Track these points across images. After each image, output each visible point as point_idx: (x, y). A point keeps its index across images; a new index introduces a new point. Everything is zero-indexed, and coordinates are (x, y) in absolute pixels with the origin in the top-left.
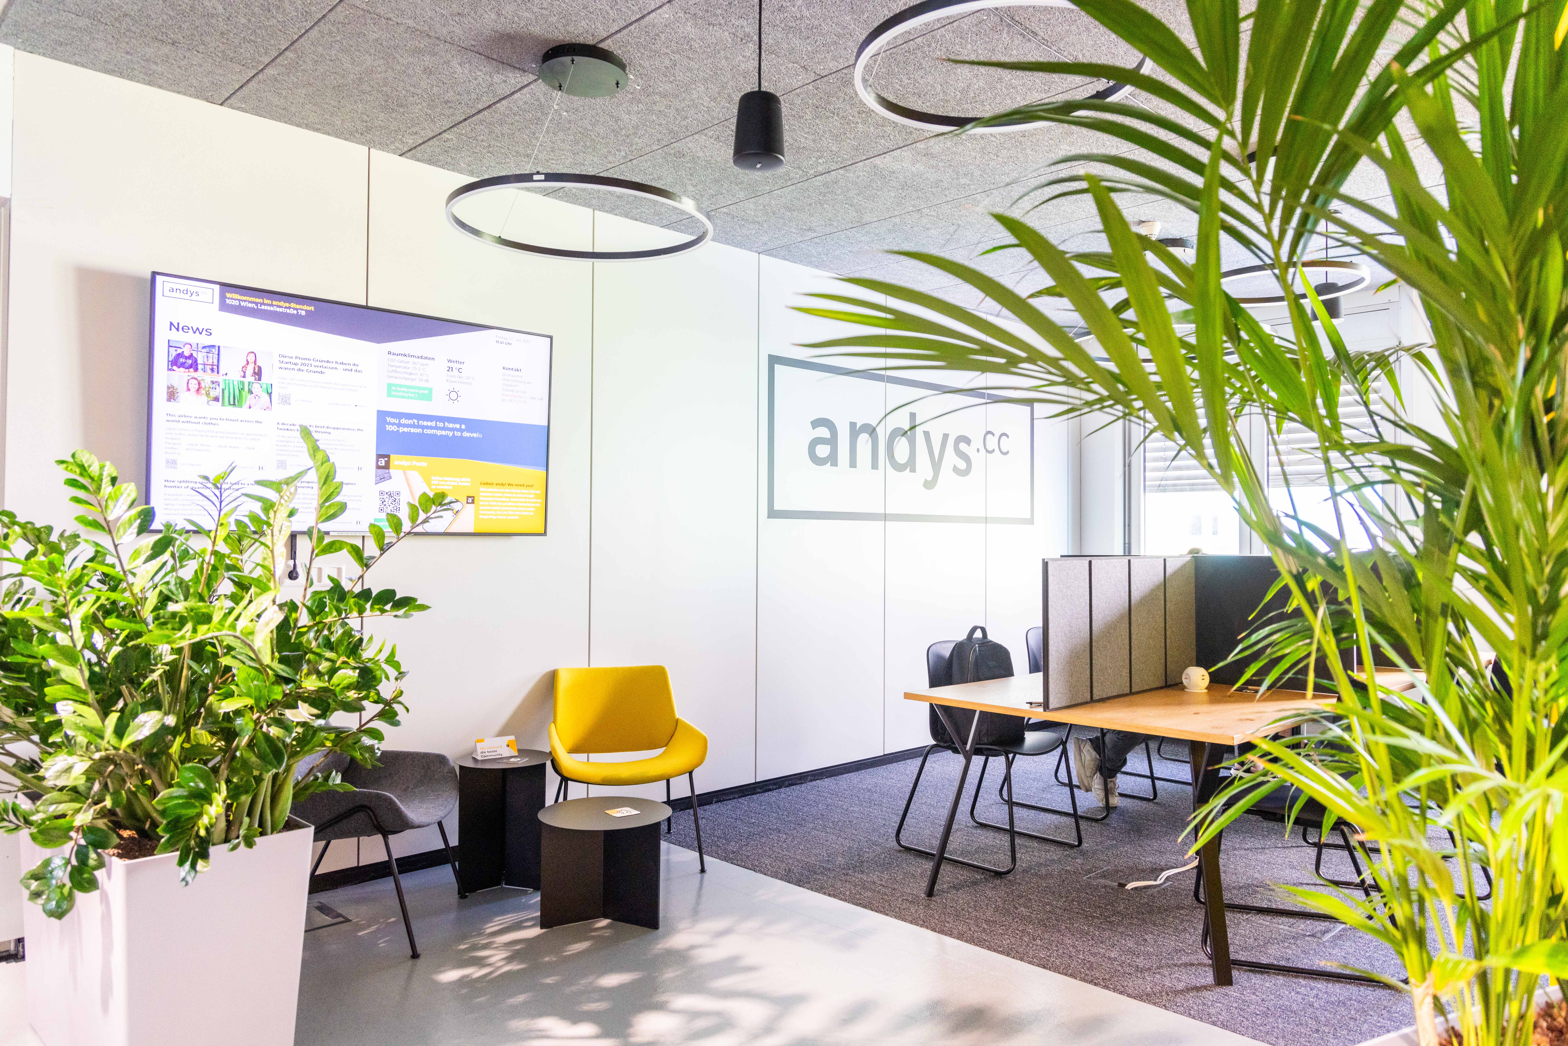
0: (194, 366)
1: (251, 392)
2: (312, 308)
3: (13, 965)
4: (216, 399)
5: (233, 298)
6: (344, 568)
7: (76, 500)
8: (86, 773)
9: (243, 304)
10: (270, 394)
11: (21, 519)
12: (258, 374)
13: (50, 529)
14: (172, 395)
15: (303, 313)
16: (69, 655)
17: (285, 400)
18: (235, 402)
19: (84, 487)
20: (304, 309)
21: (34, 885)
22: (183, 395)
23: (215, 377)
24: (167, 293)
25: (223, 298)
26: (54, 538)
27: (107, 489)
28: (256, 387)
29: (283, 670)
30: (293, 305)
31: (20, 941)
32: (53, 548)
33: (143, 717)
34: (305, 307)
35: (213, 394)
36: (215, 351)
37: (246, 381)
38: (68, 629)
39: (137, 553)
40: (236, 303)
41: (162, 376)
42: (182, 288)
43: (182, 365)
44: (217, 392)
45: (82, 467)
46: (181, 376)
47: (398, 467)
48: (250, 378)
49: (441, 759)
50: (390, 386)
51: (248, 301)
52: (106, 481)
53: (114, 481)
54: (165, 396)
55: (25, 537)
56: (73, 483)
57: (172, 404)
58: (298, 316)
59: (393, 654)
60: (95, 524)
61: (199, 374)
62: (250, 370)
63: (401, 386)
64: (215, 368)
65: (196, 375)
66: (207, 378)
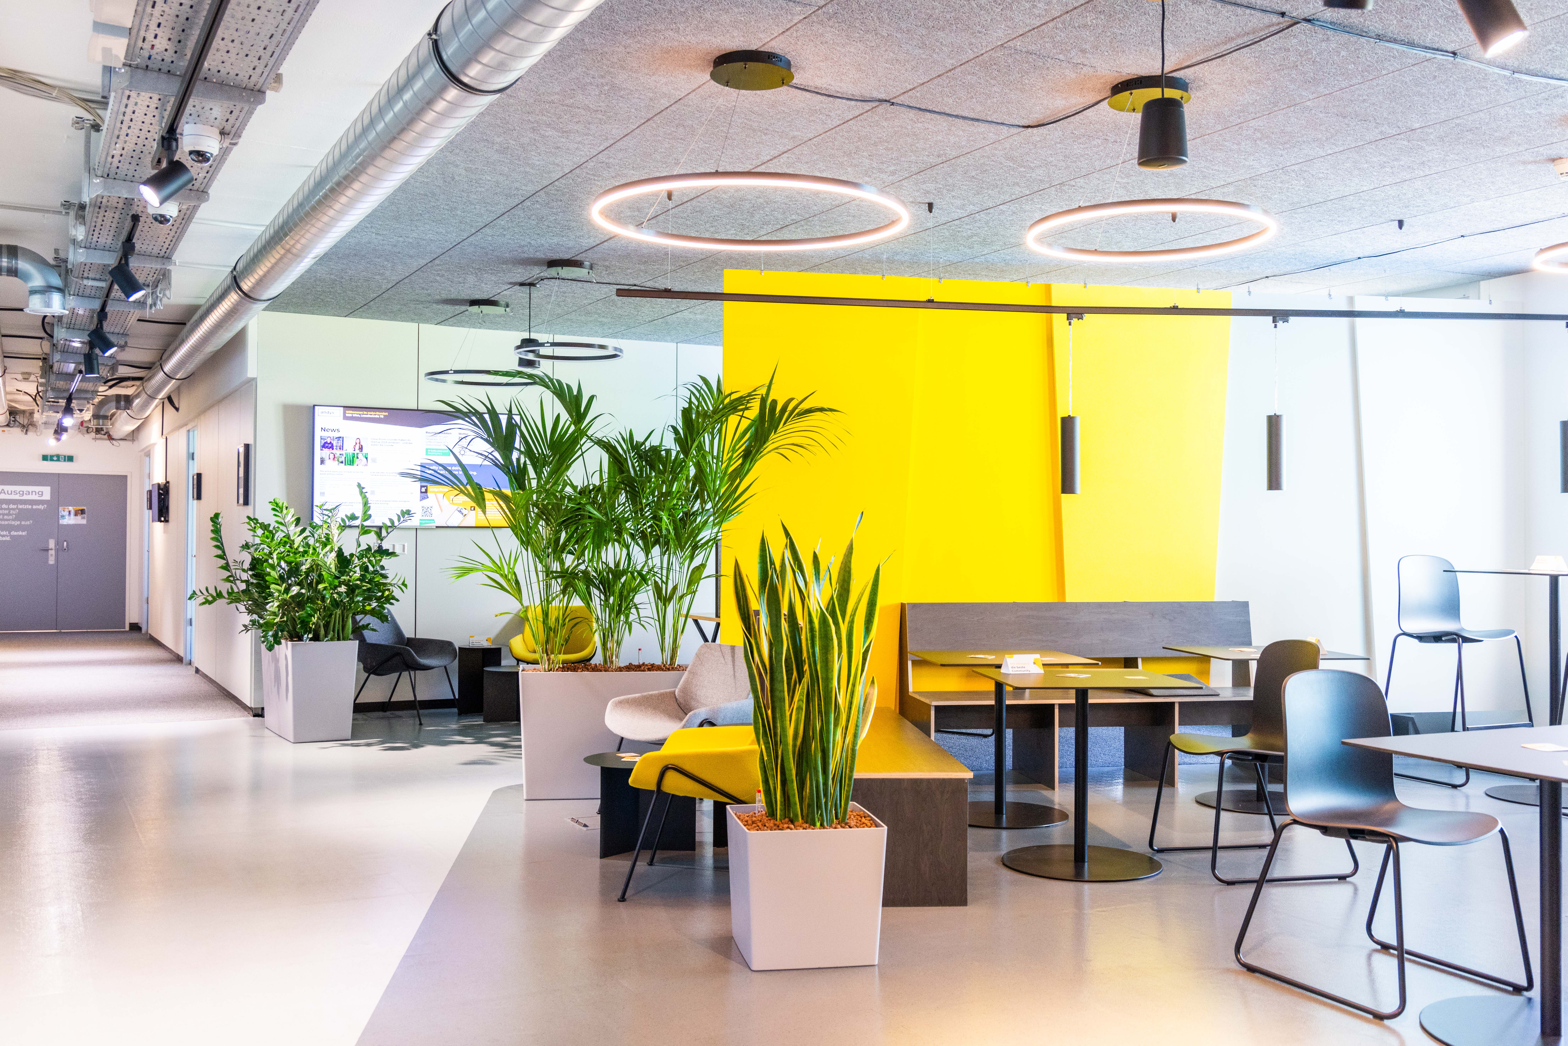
0: (332, 447)
1: (358, 458)
2: (387, 414)
3: (260, 718)
4: (342, 462)
5: (349, 413)
6: (406, 545)
7: (275, 515)
8: (278, 606)
9: (354, 415)
10: (367, 458)
11: (260, 521)
12: (361, 449)
13: (269, 525)
14: (322, 462)
15: (382, 417)
16: (273, 567)
17: (374, 461)
18: (351, 463)
19: (277, 511)
20: (382, 415)
21: (263, 639)
22: (327, 462)
23: (341, 452)
24: (320, 414)
25: (344, 413)
26: (271, 528)
27: (285, 511)
28: (360, 456)
29: (337, 573)
30: (377, 413)
31: (263, 709)
32: (271, 532)
33: (294, 588)
34: (384, 414)
35: (340, 460)
36: (341, 439)
37: (355, 452)
38: (272, 558)
39: (295, 533)
40: (351, 415)
41: (318, 453)
42: (327, 411)
43: (327, 447)
44: (343, 459)
45: (277, 504)
46: (326, 452)
47: (432, 492)
48: (357, 451)
49: (450, 644)
50: (427, 449)
51: (356, 414)
52: (284, 508)
53: (287, 508)
54: (319, 462)
55: (261, 528)
56: (274, 509)
57: (323, 465)
58: (380, 418)
59: (404, 581)
60: (281, 523)
61: (334, 451)
62: (357, 447)
63: (433, 449)
64: (341, 448)
65: (333, 451)
66: (337, 452)
